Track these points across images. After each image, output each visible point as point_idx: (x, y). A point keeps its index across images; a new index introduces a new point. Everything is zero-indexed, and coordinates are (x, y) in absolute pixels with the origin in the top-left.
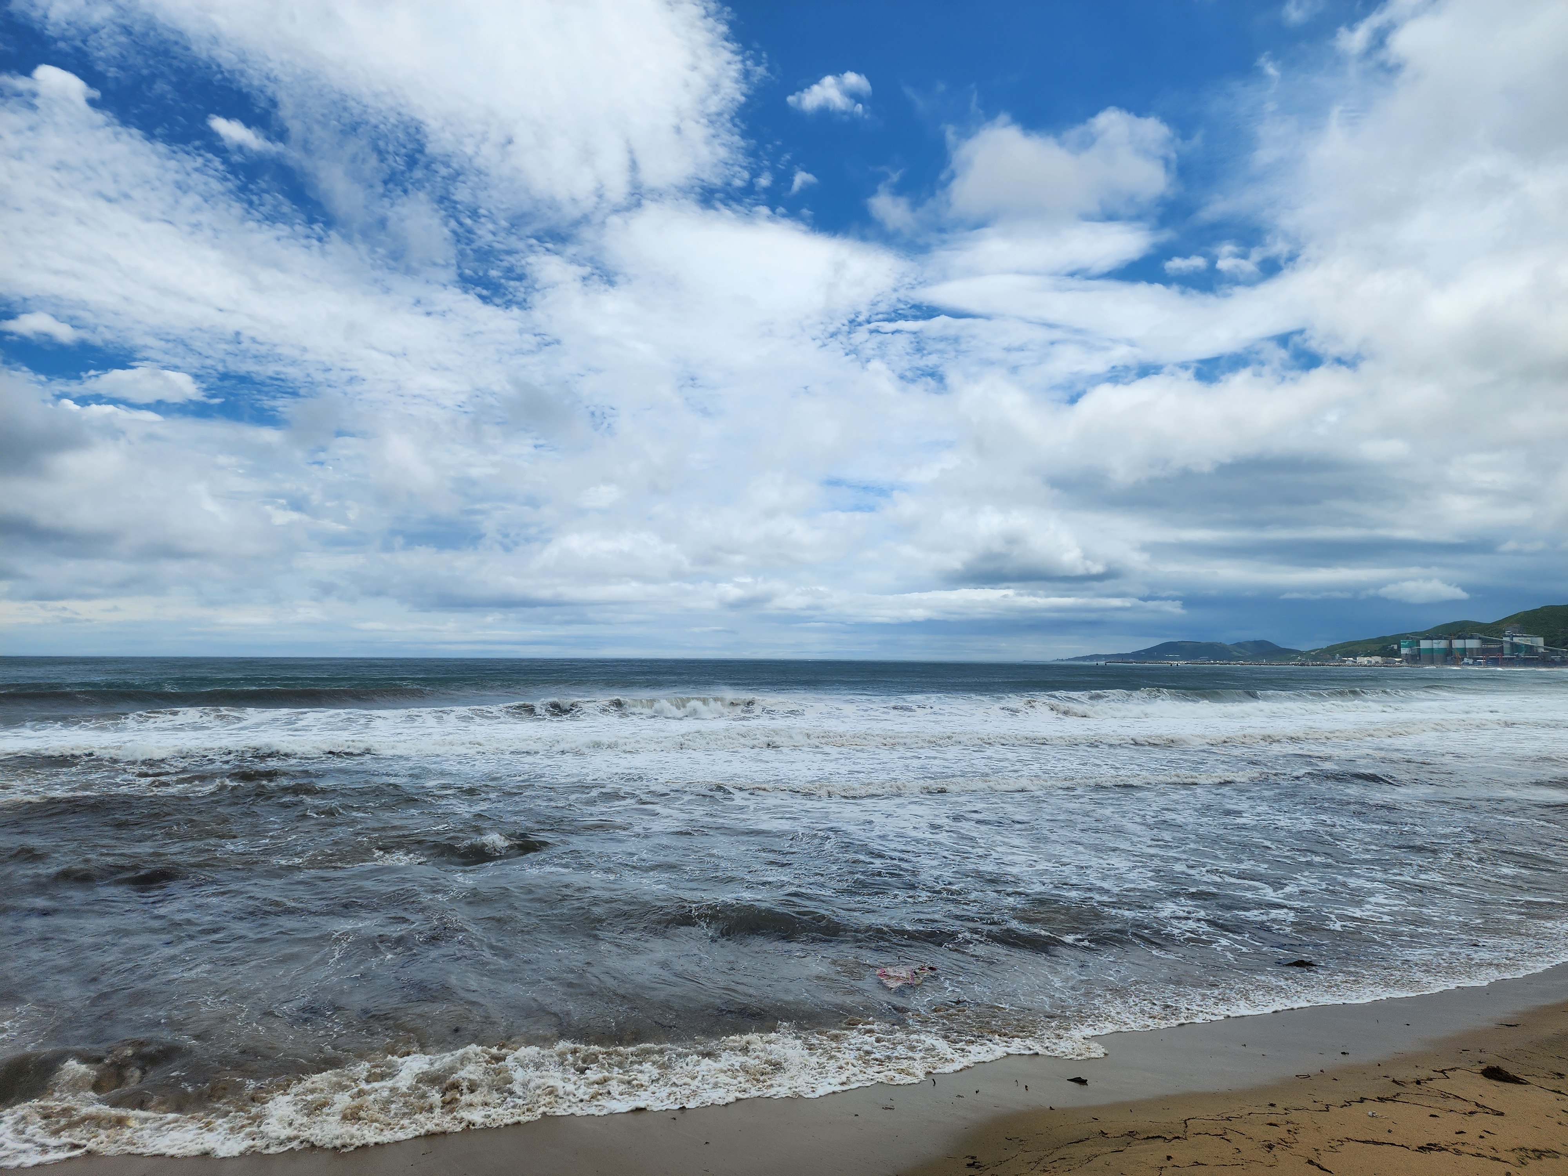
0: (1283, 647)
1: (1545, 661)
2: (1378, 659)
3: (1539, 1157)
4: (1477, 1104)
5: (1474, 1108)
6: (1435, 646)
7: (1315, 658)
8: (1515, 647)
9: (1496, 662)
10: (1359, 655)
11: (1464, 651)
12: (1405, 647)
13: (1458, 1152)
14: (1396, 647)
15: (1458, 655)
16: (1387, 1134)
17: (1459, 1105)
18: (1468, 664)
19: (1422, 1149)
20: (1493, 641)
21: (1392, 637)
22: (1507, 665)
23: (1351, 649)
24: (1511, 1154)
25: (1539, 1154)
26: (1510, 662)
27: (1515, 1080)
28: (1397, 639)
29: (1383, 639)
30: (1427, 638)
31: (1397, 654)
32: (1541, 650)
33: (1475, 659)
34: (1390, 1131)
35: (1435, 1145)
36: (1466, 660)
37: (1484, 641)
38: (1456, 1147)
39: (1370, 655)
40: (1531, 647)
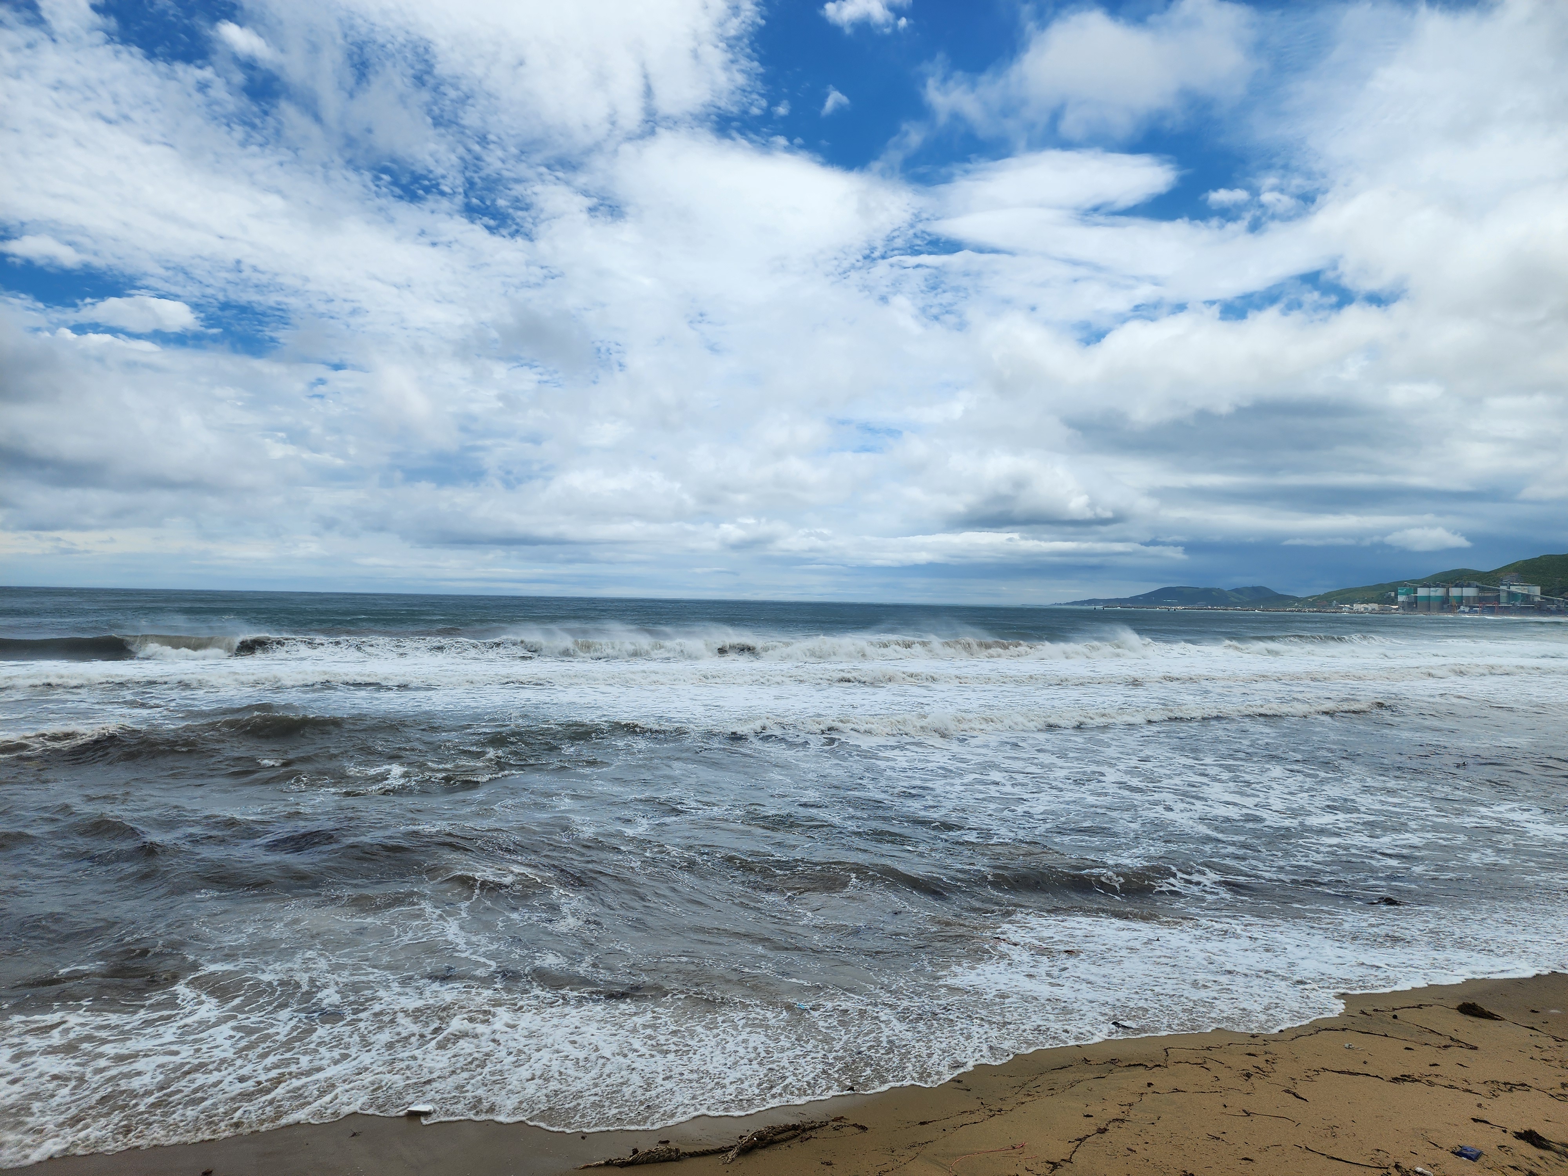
0: (1280, 593)
1: (1540, 609)
2: (1375, 606)
3: (1510, 1090)
4: (1452, 1039)
5: (1449, 1042)
6: (1432, 594)
7: (1312, 604)
8: (1512, 596)
9: (1492, 611)
10: (1356, 602)
11: (1461, 600)
12: (1402, 594)
13: (1431, 1084)
14: (1393, 594)
15: (1454, 603)
16: (1363, 1066)
17: (1434, 1039)
18: (1464, 612)
19: (1395, 1080)
20: (1489, 589)
21: (1389, 584)
22: (1503, 614)
23: (1347, 596)
24: (1483, 1086)
25: (1511, 1087)
26: (1506, 610)
27: (1490, 1016)
28: (1395, 587)
29: (1381, 586)
30: (1424, 586)
31: (1394, 601)
32: (1538, 599)
33: (1471, 607)
34: (1365, 1063)
35: (1409, 1076)
36: (1462, 608)
37: (1481, 589)
38: (1429, 1078)
39: (1367, 602)
40: (1528, 596)
